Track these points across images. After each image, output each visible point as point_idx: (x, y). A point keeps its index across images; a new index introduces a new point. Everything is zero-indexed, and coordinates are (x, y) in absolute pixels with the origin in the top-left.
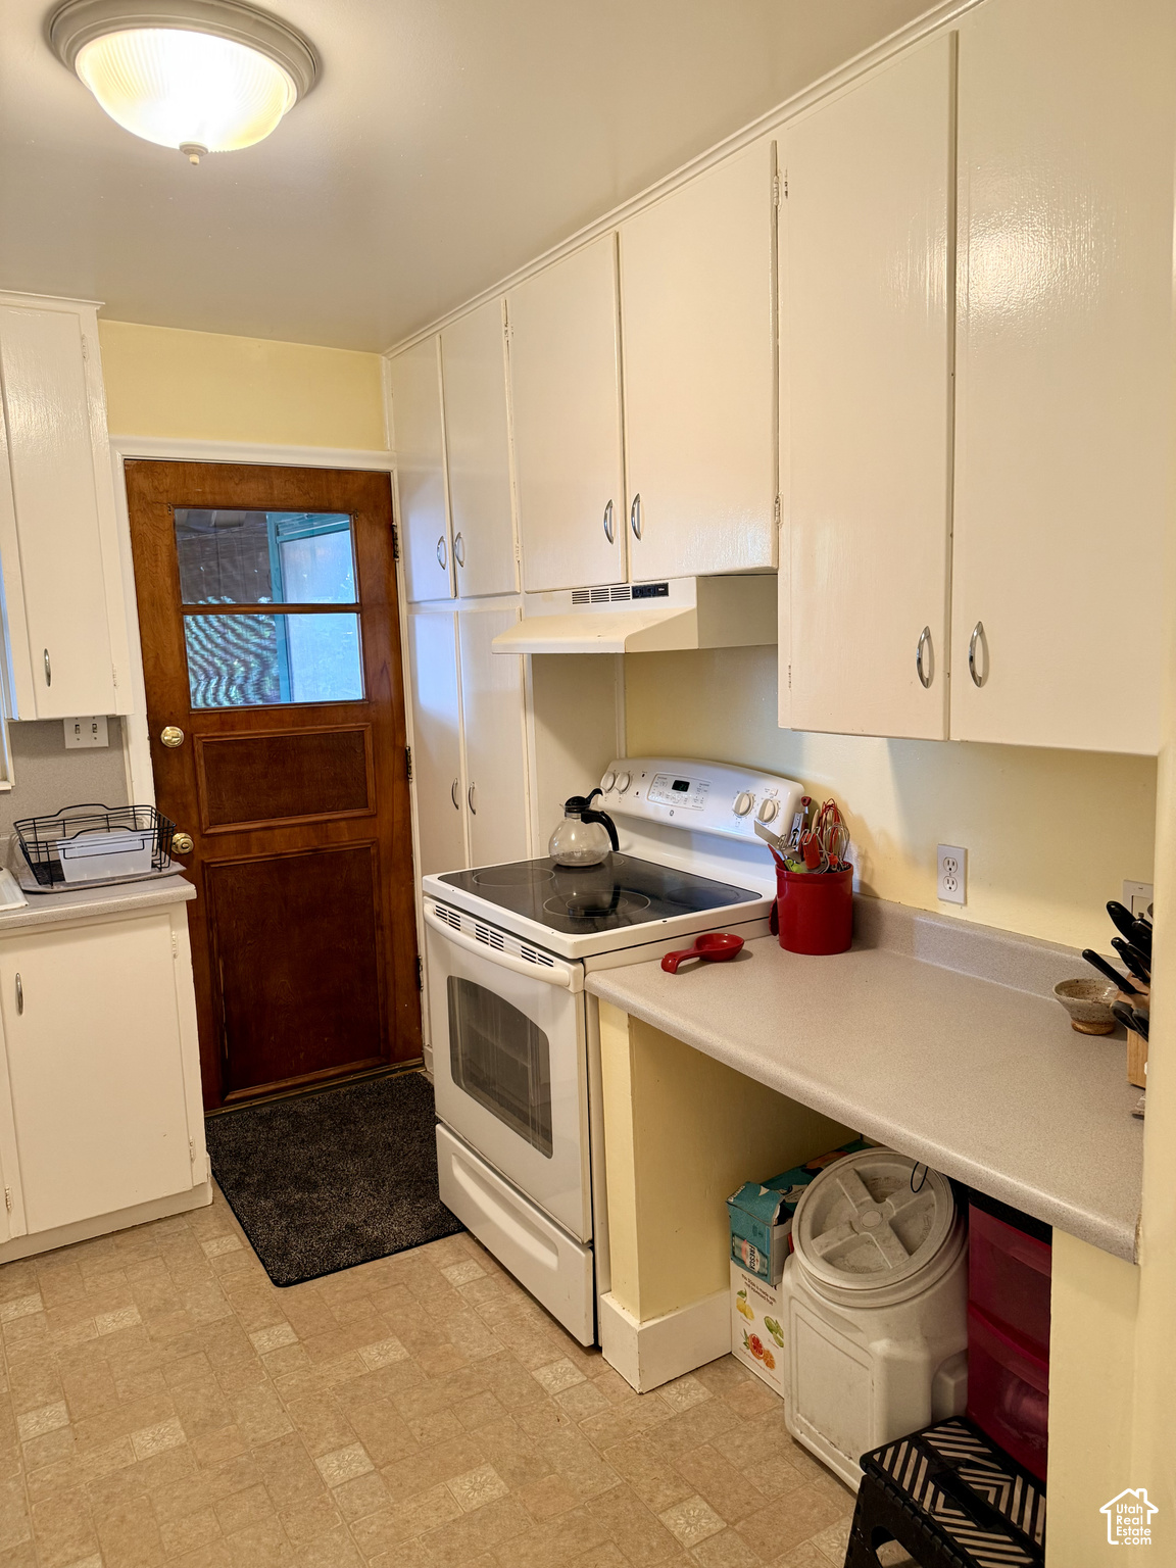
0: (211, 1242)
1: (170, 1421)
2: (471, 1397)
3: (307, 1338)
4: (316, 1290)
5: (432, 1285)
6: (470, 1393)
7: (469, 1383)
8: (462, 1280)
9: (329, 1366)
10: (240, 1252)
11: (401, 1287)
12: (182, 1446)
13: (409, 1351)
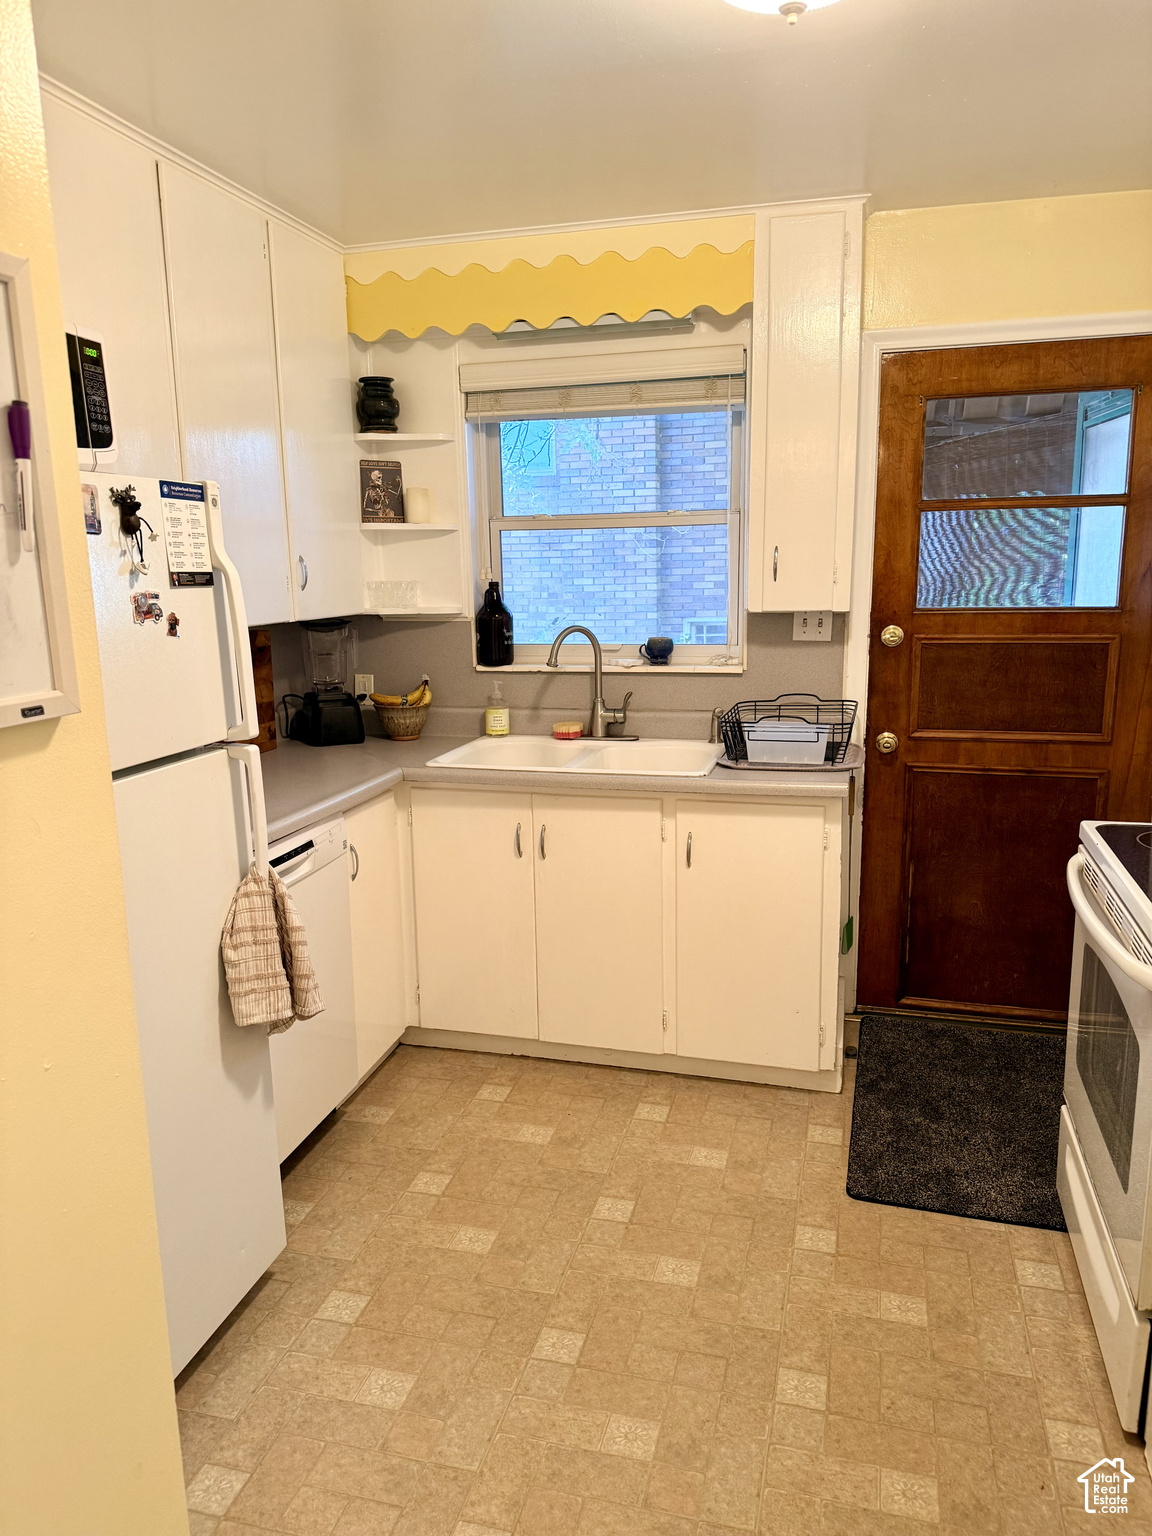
0: (818, 1127)
1: (694, 1263)
2: (963, 1404)
3: (844, 1255)
4: (880, 1215)
5: (996, 1269)
6: (964, 1399)
7: (970, 1388)
8: (1033, 1281)
9: (846, 1292)
10: (837, 1148)
11: (963, 1255)
12: (689, 1289)
13: (930, 1320)
